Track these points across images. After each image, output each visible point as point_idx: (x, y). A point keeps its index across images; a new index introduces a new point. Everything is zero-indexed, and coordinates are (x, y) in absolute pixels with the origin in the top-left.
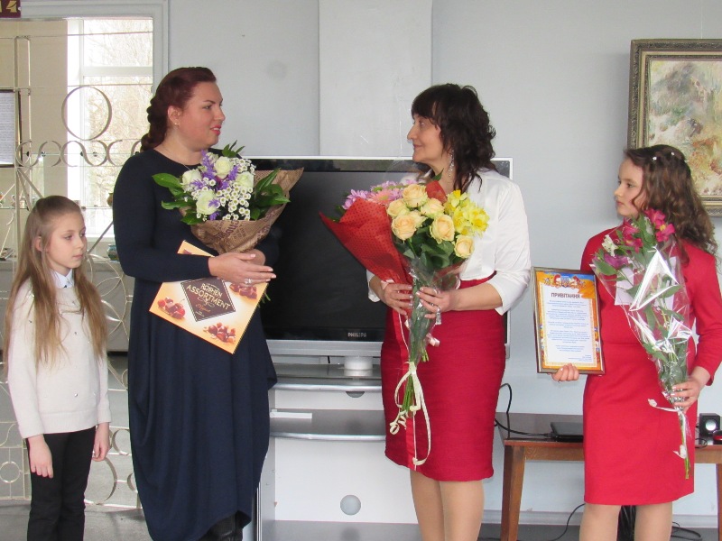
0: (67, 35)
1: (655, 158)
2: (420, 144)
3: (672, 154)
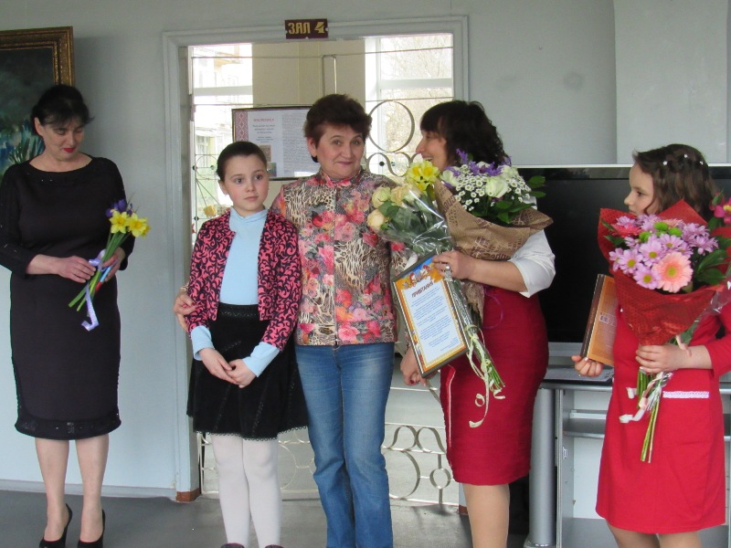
0: (364, 53)
1: (665, 163)
3: (686, 156)
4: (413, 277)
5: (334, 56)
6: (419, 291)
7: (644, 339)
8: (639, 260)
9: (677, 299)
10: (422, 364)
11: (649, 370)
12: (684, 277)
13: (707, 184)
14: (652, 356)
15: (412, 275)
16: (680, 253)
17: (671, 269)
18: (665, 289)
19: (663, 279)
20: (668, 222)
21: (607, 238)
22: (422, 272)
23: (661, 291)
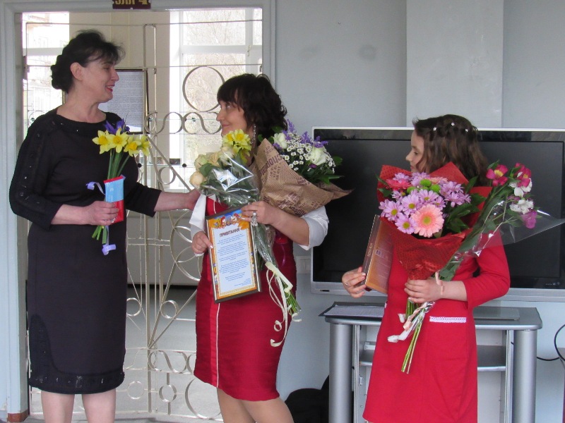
0: (169, 24)
1: (435, 129)
2: (227, 123)
3: (453, 124)
4: (224, 221)
5: (154, 25)
6: (226, 234)
7: (410, 273)
8: (400, 210)
9: (430, 243)
10: (217, 292)
11: (416, 300)
12: (436, 225)
13: (470, 148)
14: (417, 288)
15: (223, 218)
16: (434, 206)
17: (427, 218)
18: (421, 234)
19: (419, 226)
20: (434, 180)
21: (381, 190)
22: (232, 218)
23: (416, 236)
